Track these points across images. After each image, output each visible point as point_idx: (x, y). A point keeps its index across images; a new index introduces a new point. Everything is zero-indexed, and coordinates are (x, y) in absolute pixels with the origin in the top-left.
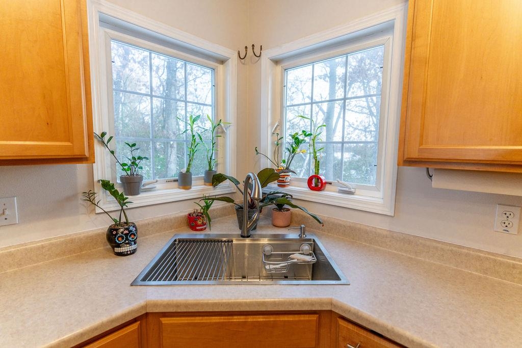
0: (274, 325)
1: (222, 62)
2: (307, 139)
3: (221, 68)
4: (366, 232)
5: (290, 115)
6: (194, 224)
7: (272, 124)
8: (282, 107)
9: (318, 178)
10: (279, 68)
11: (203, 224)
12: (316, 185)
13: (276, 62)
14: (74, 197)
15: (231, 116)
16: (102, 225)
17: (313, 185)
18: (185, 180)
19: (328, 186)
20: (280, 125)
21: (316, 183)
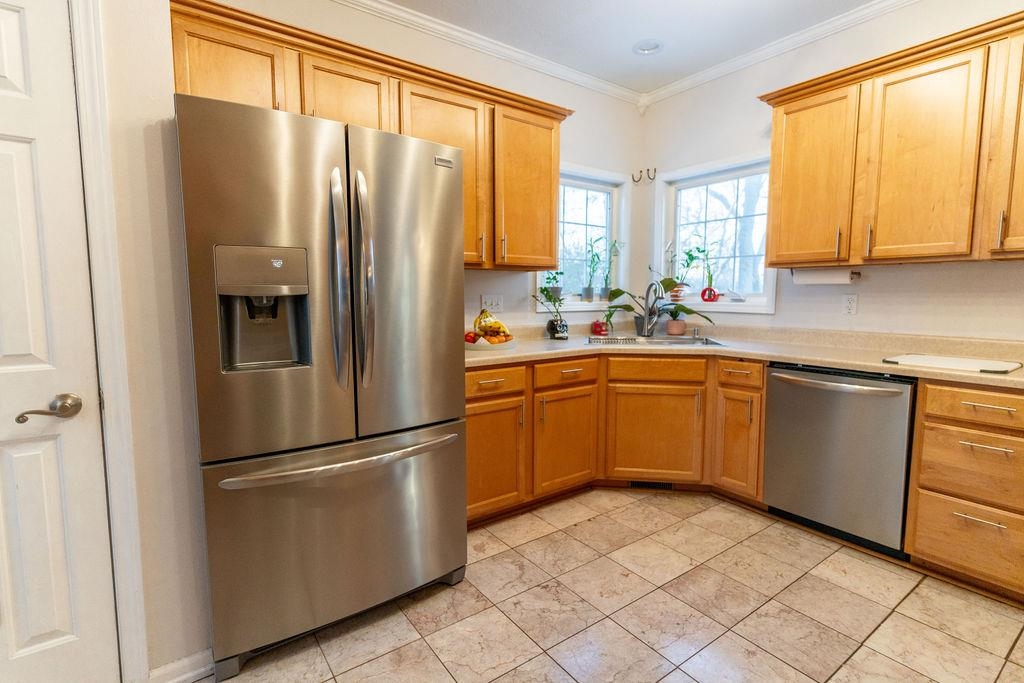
0: (678, 364)
1: (617, 185)
2: (701, 255)
3: (615, 191)
4: (752, 330)
5: (683, 234)
6: (599, 329)
7: (666, 243)
8: (675, 226)
9: (712, 290)
10: (672, 189)
11: (606, 330)
12: (709, 297)
13: (670, 183)
14: (525, 299)
15: (624, 237)
16: (542, 322)
17: (706, 297)
18: (588, 294)
19: (720, 297)
20: (674, 243)
21: (709, 295)
